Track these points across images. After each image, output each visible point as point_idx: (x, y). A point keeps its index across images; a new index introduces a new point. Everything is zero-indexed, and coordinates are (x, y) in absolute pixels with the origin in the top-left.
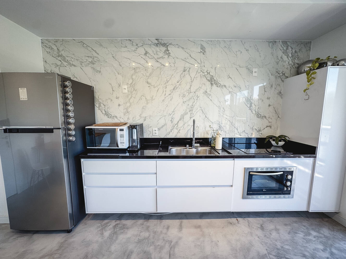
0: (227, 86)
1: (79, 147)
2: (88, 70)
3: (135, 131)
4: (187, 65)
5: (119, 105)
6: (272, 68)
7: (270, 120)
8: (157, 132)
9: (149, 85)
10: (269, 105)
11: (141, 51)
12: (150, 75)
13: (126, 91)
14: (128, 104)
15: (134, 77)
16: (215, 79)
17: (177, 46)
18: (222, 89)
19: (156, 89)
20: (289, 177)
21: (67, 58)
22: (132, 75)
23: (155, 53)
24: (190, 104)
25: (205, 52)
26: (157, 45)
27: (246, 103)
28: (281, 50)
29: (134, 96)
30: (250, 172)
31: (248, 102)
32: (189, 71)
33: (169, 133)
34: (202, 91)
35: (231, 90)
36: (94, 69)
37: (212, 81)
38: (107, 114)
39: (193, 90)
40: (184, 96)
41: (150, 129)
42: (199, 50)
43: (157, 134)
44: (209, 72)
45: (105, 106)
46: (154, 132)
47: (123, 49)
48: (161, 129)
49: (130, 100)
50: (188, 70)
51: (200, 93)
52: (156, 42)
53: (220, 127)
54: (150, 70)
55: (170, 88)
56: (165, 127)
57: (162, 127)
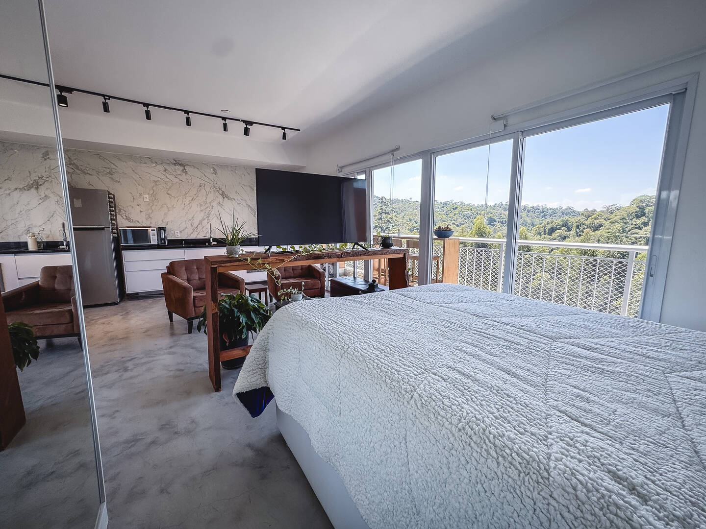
0: (236, 199)
2: (106, 179)
3: (162, 232)
4: (203, 182)
5: (141, 211)
8: (179, 234)
9: (169, 196)
11: (161, 168)
12: (170, 188)
13: (148, 200)
14: (150, 211)
15: (155, 188)
16: (226, 193)
17: (193, 167)
18: (232, 201)
19: (176, 199)
21: (80, 166)
22: (153, 187)
23: (174, 171)
24: (207, 212)
25: (216, 173)
26: (175, 164)
29: (156, 204)
33: (190, 235)
34: (216, 202)
35: (239, 202)
36: (112, 179)
37: (224, 195)
38: (128, 219)
39: (208, 201)
40: (201, 206)
41: (173, 232)
42: (212, 171)
43: (179, 236)
44: (220, 188)
45: (125, 212)
46: (176, 234)
47: (143, 165)
48: (183, 232)
49: (151, 207)
50: (203, 186)
51: (215, 204)
52: (175, 162)
54: (170, 184)
55: (188, 199)
56: (186, 230)
57: (183, 230)
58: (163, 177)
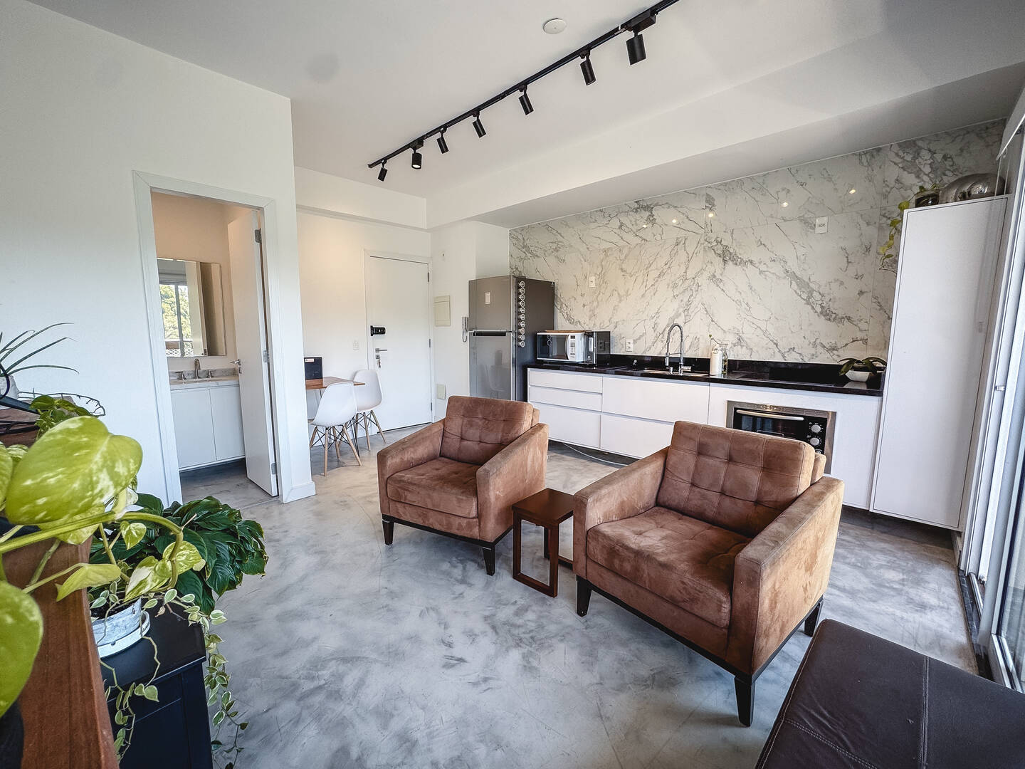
0: (755, 260)
1: (529, 357)
2: (552, 260)
3: (591, 339)
4: (683, 234)
5: (584, 306)
6: (869, 208)
7: (863, 326)
8: (631, 345)
9: (623, 273)
10: (861, 293)
11: (615, 223)
12: (626, 257)
13: (593, 285)
14: (595, 304)
15: (604, 263)
16: (731, 250)
17: (666, 206)
18: (745, 268)
19: (634, 278)
20: (817, 428)
22: (602, 261)
23: (634, 223)
24: (686, 300)
25: (714, 205)
26: (636, 210)
27: (798, 291)
28: (895, 164)
29: (603, 291)
30: (736, 409)
31: (803, 289)
32: (684, 243)
33: (650, 348)
34: (706, 274)
35: (763, 268)
36: (558, 258)
37: (727, 256)
38: (569, 319)
39: (690, 274)
40: (675, 286)
41: (621, 341)
42: (703, 204)
43: (631, 349)
44: (719, 240)
45: (567, 307)
46: (627, 345)
47: (592, 225)
48: (638, 341)
49: (597, 297)
50: (682, 242)
51: (703, 280)
52: (636, 206)
53: (739, 340)
54: (625, 251)
55: (654, 274)
56: (644, 338)
57: (639, 338)
58: (616, 239)
